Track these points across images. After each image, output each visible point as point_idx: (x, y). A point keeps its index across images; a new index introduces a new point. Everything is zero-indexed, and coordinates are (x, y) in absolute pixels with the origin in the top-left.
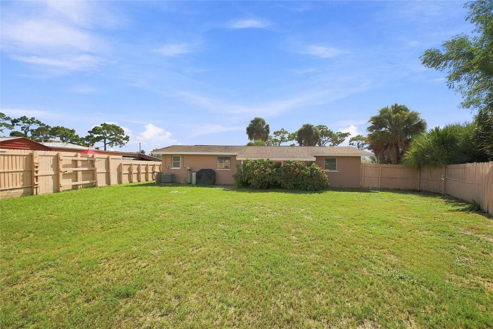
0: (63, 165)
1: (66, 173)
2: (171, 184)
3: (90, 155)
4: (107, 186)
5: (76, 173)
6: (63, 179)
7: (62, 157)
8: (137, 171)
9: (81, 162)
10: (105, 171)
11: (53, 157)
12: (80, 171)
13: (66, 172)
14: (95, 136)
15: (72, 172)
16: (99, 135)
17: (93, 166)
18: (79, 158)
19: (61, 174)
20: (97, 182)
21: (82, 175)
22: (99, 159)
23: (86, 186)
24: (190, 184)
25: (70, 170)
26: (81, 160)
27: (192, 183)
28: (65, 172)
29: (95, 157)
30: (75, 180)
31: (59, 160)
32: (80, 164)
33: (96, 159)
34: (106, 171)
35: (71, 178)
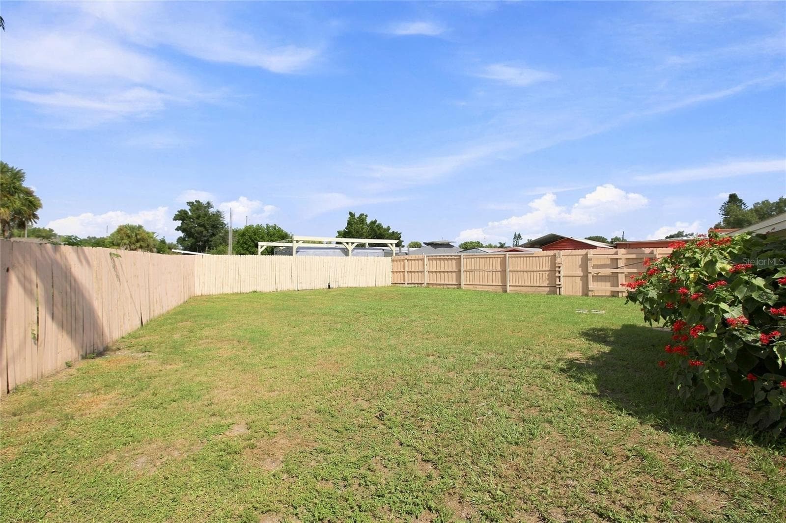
0: (595, 265)
5: (615, 275)
6: (594, 282)
9: (623, 261)
11: (581, 256)
12: (622, 273)
13: (600, 273)
19: (590, 276)
21: (624, 278)
25: (607, 271)
28: (596, 273)
30: (614, 284)
35: (609, 282)
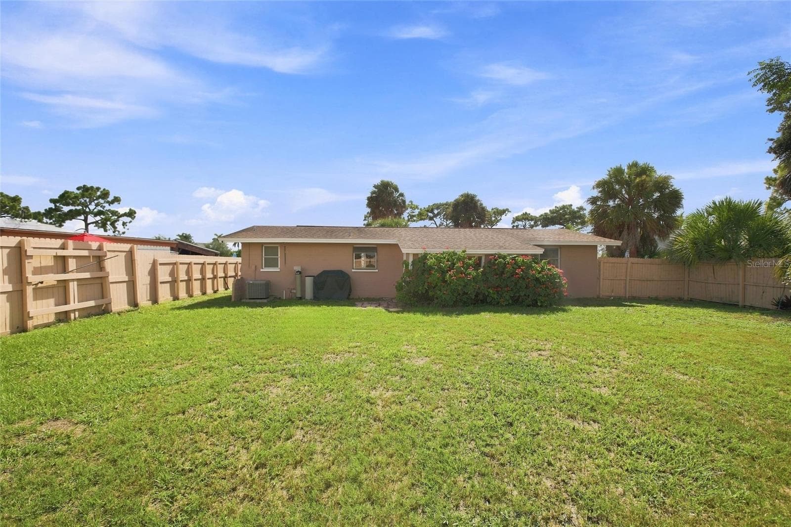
0: (34, 267)
1: (40, 285)
2: (265, 301)
3: (95, 245)
4: (132, 311)
5: (64, 285)
6: (34, 300)
7: (32, 249)
8: (186, 275)
9: (74, 260)
10: (126, 279)
11: (8, 250)
12: (73, 280)
13: (42, 283)
14: (66, 209)
15: (56, 283)
16: (73, 208)
17: (101, 268)
18: (70, 252)
19: (29, 290)
20: (110, 303)
21: (78, 287)
22: (113, 254)
23: (87, 313)
24: (300, 300)
25: (51, 279)
26: (75, 257)
27: (305, 298)
28: (38, 284)
29: (105, 250)
30: (62, 300)
31: (23, 258)
32: (72, 264)
33: (108, 253)
34: (127, 277)
35: (53, 298)
